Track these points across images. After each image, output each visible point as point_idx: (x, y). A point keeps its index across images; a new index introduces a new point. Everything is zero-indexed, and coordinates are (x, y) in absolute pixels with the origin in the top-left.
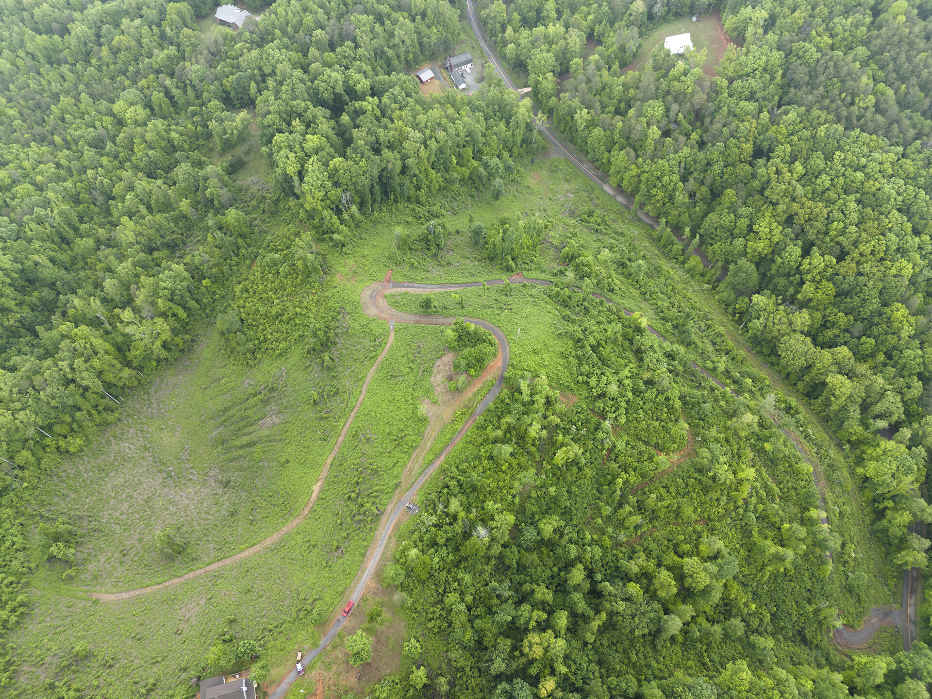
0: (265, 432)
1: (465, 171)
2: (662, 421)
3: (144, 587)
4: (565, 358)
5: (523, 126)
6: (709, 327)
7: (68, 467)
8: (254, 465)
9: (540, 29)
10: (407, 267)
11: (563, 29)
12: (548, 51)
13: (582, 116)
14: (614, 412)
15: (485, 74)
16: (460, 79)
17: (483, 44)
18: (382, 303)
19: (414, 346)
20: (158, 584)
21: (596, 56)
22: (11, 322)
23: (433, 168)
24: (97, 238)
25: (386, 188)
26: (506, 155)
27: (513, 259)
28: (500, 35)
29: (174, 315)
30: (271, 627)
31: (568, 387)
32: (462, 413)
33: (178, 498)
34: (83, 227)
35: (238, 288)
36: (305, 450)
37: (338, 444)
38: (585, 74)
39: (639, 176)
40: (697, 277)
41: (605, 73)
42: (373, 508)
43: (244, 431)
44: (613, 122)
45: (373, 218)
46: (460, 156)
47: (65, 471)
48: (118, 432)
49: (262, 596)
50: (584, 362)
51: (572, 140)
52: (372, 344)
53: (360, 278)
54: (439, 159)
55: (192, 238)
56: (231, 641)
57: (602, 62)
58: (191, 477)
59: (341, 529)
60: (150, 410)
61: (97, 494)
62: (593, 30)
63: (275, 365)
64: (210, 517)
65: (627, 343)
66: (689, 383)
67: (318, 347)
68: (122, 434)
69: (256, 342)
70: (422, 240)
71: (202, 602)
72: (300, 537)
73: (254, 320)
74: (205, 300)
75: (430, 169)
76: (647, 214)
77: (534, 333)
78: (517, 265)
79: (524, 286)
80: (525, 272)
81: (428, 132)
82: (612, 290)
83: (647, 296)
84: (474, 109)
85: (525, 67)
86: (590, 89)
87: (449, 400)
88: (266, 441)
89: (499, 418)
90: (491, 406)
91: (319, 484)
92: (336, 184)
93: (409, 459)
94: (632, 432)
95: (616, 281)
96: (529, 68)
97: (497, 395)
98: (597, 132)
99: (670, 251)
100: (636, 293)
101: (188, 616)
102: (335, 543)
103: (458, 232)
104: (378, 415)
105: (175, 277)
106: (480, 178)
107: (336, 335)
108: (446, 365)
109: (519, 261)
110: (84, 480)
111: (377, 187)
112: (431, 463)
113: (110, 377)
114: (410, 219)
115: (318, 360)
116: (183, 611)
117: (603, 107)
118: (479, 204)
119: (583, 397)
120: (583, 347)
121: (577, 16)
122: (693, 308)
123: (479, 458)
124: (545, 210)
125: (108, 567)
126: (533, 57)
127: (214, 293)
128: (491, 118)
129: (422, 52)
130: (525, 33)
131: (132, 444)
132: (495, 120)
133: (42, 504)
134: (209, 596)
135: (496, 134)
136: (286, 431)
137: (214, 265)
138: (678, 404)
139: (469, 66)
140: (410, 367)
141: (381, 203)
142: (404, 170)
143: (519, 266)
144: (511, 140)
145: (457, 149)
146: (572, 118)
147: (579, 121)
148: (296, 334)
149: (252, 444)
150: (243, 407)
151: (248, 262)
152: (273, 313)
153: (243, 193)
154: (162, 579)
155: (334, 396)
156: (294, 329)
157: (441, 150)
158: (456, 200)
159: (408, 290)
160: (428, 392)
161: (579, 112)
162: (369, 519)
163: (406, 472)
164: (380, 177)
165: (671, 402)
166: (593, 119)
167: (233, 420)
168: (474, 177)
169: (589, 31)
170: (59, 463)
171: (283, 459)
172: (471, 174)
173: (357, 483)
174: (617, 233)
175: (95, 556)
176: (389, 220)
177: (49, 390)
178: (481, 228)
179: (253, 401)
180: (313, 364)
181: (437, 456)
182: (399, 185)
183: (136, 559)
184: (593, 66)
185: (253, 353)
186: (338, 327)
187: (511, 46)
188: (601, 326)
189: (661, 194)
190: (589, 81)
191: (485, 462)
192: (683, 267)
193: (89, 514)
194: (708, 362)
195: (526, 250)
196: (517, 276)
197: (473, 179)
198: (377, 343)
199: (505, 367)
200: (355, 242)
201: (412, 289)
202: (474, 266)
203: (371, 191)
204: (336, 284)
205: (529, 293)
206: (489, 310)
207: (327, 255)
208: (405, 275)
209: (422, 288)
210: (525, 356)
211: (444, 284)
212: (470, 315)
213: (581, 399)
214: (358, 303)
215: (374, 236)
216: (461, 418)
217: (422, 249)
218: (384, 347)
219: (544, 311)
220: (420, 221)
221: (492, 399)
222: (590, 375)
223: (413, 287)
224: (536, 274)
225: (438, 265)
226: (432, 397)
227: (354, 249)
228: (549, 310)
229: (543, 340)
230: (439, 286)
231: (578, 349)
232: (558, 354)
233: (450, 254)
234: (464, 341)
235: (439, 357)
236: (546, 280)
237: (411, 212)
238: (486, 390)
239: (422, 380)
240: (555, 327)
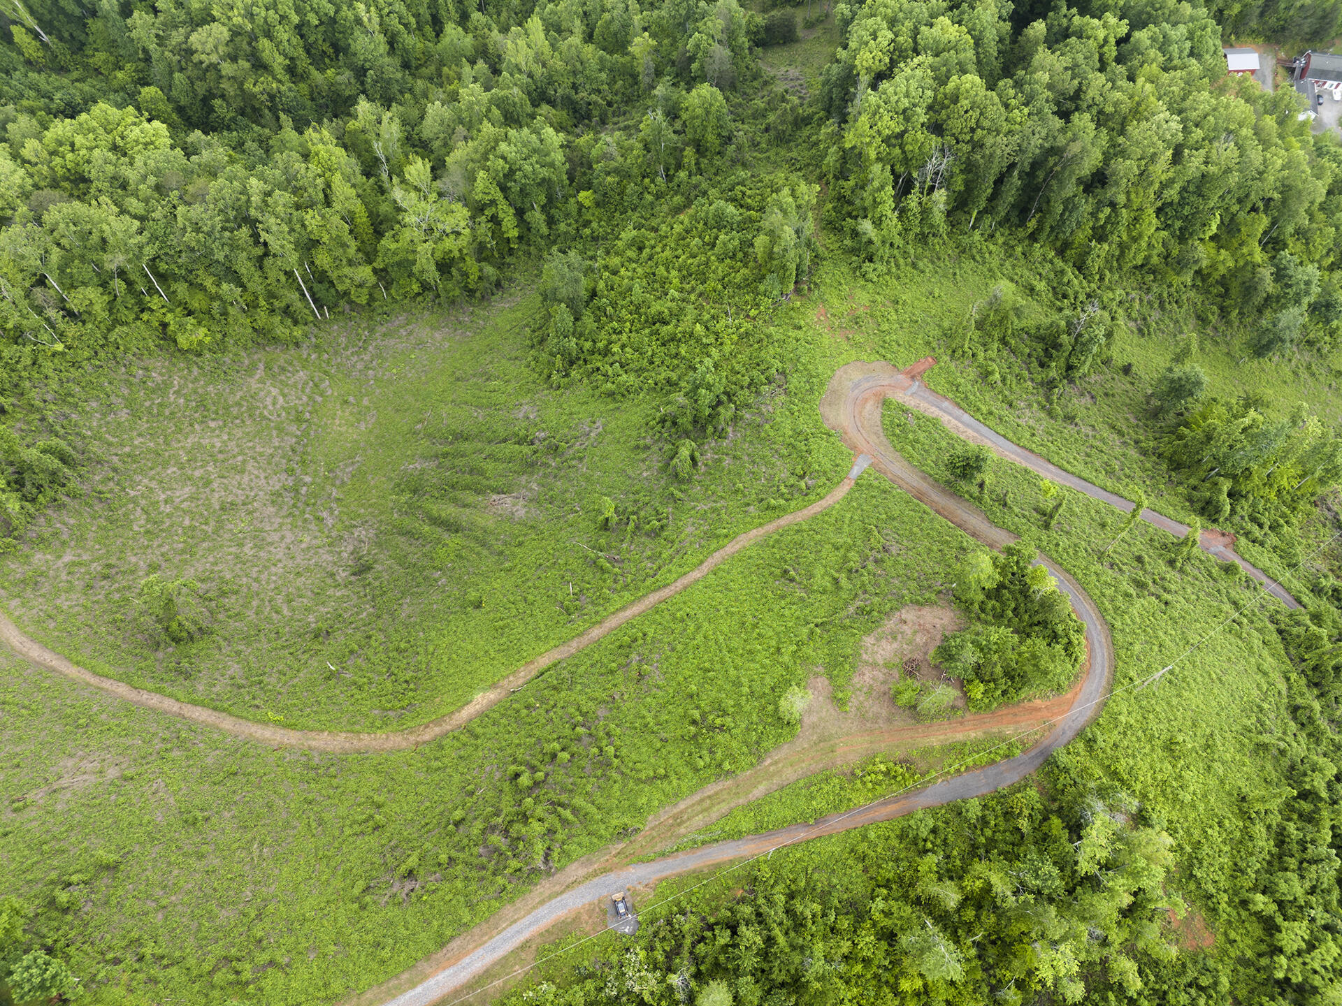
0: (485, 520)
1: (1226, 260)
3: (69, 659)
4: (1245, 815)
7: (158, 367)
8: (424, 568)
10: (972, 373)
18: (872, 412)
19: (877, 539)
20: (95, 674)
22: (256, 89)
24: (485, 45)
25: (1031, 199)
27: (1232, 495)
29: (495, 220)
30: (148, 951)
31: (1210, 897)
32: (887, 773)
33: (275, 537)
34: (476, 16)
35: (628, 234)
36: (521, 605)
37: (585, 640)
42: (540, 847)
43: (458, 494)
45: (965, 240)
46: (1230, 227)
47: (146, 369)
48: (282, 362)
49: (201, 857)
50: (1292, 862)
52: (792, 480)
53: (859, 338)
54: (1183, 202)
55: (621, 119)
56: (66, 911)
58: (325, 514)
59: (450, 835)
60: (355, 359)
61: (161, 440)
63: (591, 408)
64: (286, 612)
67: (685, 421)
68: (283, 369)
69: (588, 345)
70: (1041, 339)
71: (112, 773)
72: (375, 780)
73: (614, 305)
74: (562, 227)
77: (1194, 698)
78: (1234, 512)
80: (1244, 541)
81: (1198, 134)
87: (877, 717)
88: (476, 539)
89: (974, 852)
90: (974, 809)
91: (492, 695)
92: (937, 128)
93: (692, 791)
97: (1003, 788)
101: (64, 782)
102: (412, 861)
103: (1127, 370)
104: (700, 638)
105: (535, 151)
106: (1248, 292)
107: (735, 419)
108: (922, 629)
109: (1244, 508)
110: (160, 405)
111: (1015, 181)
112: (738, 835)
113: (323, 259)
114: (1041, 286)
115: (667, 447)
116: (70, 763)
118: (1208, 344)
119: (1234, 953)
120: (1310, 819)
123: (859, 913)
125: (64, 576)
127: (587, 224)
129: (1262, 14)
131: (284, 396)
133: (64, 398)
134: (128, 773)
136: (520, 544)
137: (617, 171)
140: (836, 581)
141: (1001, 222)
142: (1099, 180)
143: (1237, 519)
145: (1237, 207)
148: (664, 374)
149: (452, 527)
150: (489, 449)
151: (678, 199)
152: (653, 311)
153: (755, 84)
154: (106, 669)
155: (647, 535)
156: (668, 361)
157: (1202, 185)
158: (1163, 308)
159: (946, 418)
160: (837, 664)
162: (514, 864)
163: (666, 815)
164: (1035, 165)
167: (456, 462)
168: (1235, 283)
170: (148, 349)
171: (473, 595)
172: (1233, 273)
173: (554, 756)
175: (64, 543)
176: (995, 262)
177: (197, 210)
179: (510, 448)
180: (654, 448)
181: (759, 830)
182: (1066, 204)
183: (116, 596)
185: (572, 363)
186: (748, 406)
191: (867, 940)
193: (119, 465)
195: (1273, 496)
196: (1221, 539)
197: (1227, 290)
198: (802, 484)
199: (1070, 734)
200: (897, 266)
201: (954, 421)
202: (1124, 455)
203: (999, 182)
204: (802, 323)
205: (1233, 594)
206: (1110, 572)
207: (825, 259)
208: (958, 386)
209: (977, 431)
210: (1139, 740)
211: (1032, 451)
212: (1055, 555)
213: (1226, 952)
214: (822, 384)
215: (945, 276)
216: (879, 783)
217: (1029, 355)
218: (811, 502)
219: (1252, 660)
220: (1059, 303)
221: (984, 791)
222: (1291, 912)
223: (957, 418)
224: (1270, 560)
225: (1043, 408)
226: (840, 681)
227: (887, 277)
228: (1265, 666)
229: (1208, 731)
230: (1019, 450)
231: (1295, 817)
232: (1230, 794)
233: (1083, 401)
234: (1003, 604)
235: (917, 602)
236: (1288, 590)
237: (1052, 275)
238: (983, 757)
239: (844, 628)
240: (1259, 720)
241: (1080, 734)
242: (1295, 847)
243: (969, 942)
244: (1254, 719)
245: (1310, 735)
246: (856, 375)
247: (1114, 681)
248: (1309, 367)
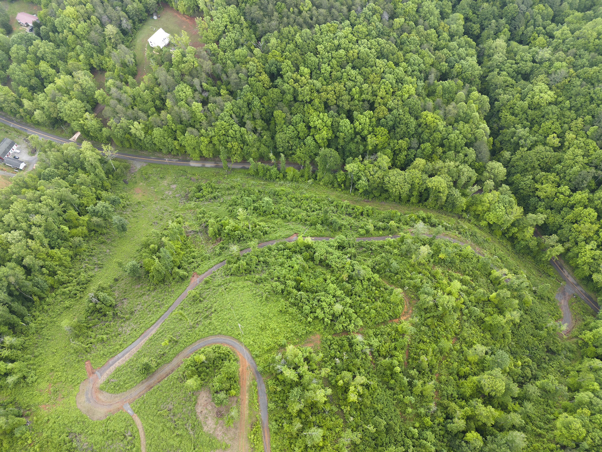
1: (82, 229)
2: (379, 297)
4: (286, 312)
5: (98, 164)
6: (337, 206)
9: (50, 88)
10: (99, 346)
11: (69, 77)
12: (70, 99)
13: (137, 128)
14: (350, 321)
15: (34, 146)
16: (15, 162)
17: (12, 125)
18: (104, 396)
19: (164, 412)
21: (111, 81)
23: (52, 248)
25: (23, 296)
26: (104, 194)
27: (179, 268)
28: (21, 110)
31: (307, 332)
32: (255, 434)
38: (112, 98)
39: (211, 142)
40: (300, 180)
41: (128, 88)
44: (162, 117)
45: (33, 330)
46: (67, 221)
50: (301, 304)
51: (141, 148)
52: (125, 442)
53: (65, 393)
54: (51, 237)
57: (118, 83)
62: (91, 65)
65: (311, 263)
66: (364, 254)
70: (93, 312)
75: (50, 251)
76: (236, 163)
77: (248, 314)
78: (186, 270)
79: (207, 282)
80: (196, 270)
81: (24, 225)
82: (265, 233)
83: (288, 218)
84: (48, 178)
85: (62, 120)
86: (125, 106)
87: (235, 434)
89: (285, 408)
90: (272, 406)
94: (370, 324)
95: (262, 224)
96: (65, 119)
97: (266, 391)
98: (157, 132)
99: (271, 175)
100: (279, 221)
103: (116, 280)
106: (99, 226)
108: (205, 406)
109: (185, 265)
111: (16, 306)
114: (67, 303)
117: (146, 112)
118: (114, 244)
119: (322, 330)
120: (289, 293)
121: (70, 62)
122: (318, 202)
124: (166, 210)
126: (62, 110)
128: (67, 175)
130: (40, 96)
132: (72, 174)
135: (82, 184)
138: (376, 276)
139: (15, 147)
140: (177, 435)
141: (29, 310)
142: (28, 270)
143: (188, 269)
144: (97, 180)
145: (61, 218)
146: (130, 134)
147: (138, 133)
157: (48, 230)
158: (93, 256)
159: (117, 364)
160: (212, 444)
161: (132, 127)
164: (10, 294)
165: (372, 280)
166: (146, 125)
168: (93, 228)
169: (88, 67)
172: (88, 228)
174: (228, 189)
176: (48, 319)
178: (134, 265)
182: (34, 285)
184: (114, 89)
187: (37, 112)
188: (286, 266)
189: (235, 144)
190: (120, 101)
192: (287, 180)
194: (360, 230)
195: (183, 253)
196: (195, 278)
197: (94, 230)
198: (130, 438)
199: (253, 361)
200: (33, 364)
201: (120, 361)
202: (153, 297)
203: (12, 312)
204: (46, 418)
205: (215, 284)
206: (200, 326)
207: (15, 399)
208: (104, 354)
209: (127, 352)
210: (258, 338)
211: (142, 334)
212: (188, 344)
213: (322, 333)
214: (82, 416)
215: (46, 344)
216: (258, 438)
217: (99, 319)
218: (139, 436)
219: (239, 289)
220: (77, 298)
221: (266, 398)
222: (313, 310)
223: (119, 359)
224: (206, 264)
225: (124, 321)
226: (218, 445)
227: (38, 371)
228: (242, 286)
229: (259, 314)
230: (140, 338)
231: (288, 297)
232: (279, 314)
233: (125, 303)
234: (203, 371)
235: (195, 404)
236: (217, 263)
237: (64, 297)
238: (255, 395)
239: (198, 438)
240: (258, 296)
241: (253, 358)
242: (296, 301)
243: (311, 418)
244: (258, 297)
245: (265, 281)
246: (83, 399)
247: (238, 340)
248: (134, 211)
